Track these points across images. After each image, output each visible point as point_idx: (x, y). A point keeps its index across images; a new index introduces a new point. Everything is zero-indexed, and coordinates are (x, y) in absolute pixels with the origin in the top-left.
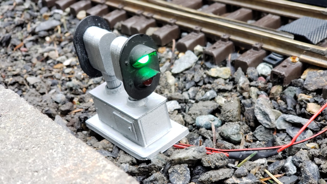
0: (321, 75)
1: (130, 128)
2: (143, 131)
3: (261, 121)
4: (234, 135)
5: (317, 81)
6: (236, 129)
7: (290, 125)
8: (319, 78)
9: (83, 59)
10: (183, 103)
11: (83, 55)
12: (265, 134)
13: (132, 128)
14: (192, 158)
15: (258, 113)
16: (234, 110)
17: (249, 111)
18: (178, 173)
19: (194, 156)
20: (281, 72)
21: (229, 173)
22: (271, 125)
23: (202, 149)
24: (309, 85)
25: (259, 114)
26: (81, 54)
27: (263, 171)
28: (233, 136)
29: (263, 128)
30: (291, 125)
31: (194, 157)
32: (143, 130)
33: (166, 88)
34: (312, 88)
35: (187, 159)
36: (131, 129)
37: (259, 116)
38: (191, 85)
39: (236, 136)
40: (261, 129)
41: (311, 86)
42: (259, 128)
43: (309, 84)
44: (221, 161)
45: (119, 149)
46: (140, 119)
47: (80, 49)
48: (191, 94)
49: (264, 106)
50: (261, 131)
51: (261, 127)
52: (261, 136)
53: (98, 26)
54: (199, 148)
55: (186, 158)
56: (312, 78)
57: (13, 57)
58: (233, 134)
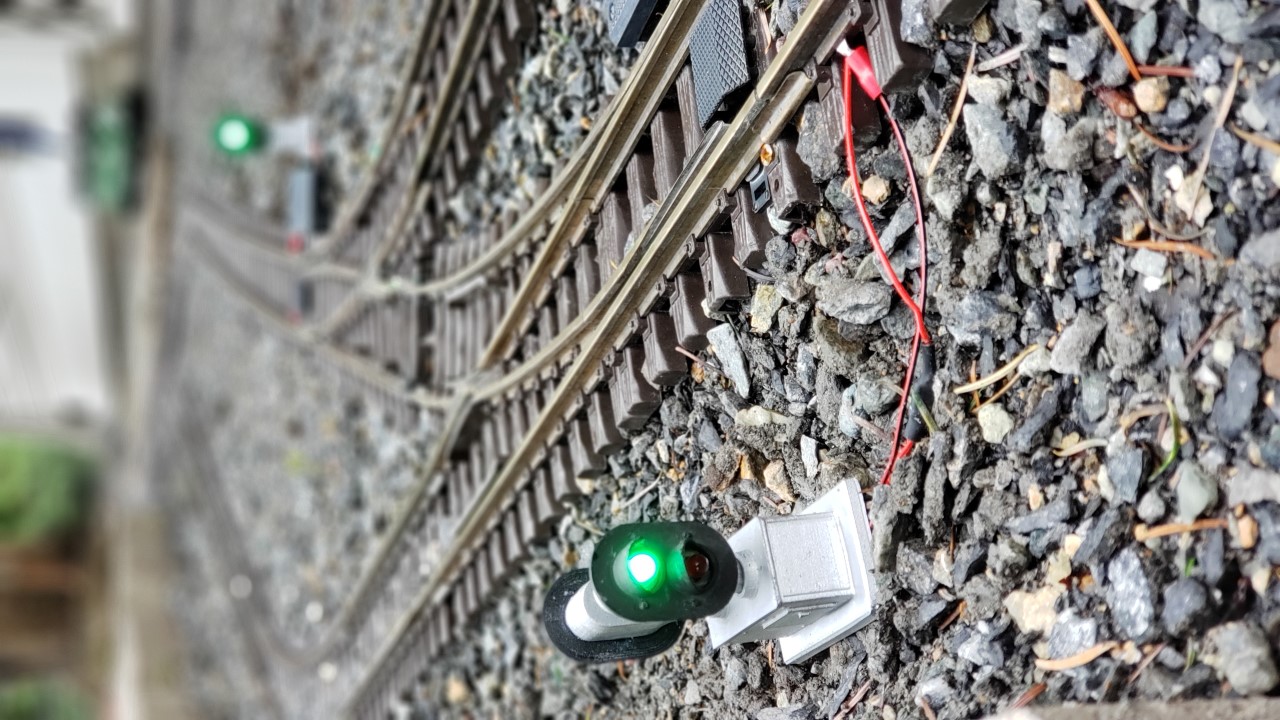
0: (812, 128)
1: (800, 615)
2: (815, 592)
3: (870, 318)
4: (881, 394)
5: (820, 144)
6: (868, 388)
7: (900, 255)
8: (817, 136)
9: (632, 650)
10: (811, 423)
11: (621, 649)
12: (904, 319)
13: (802, 611)
14: (891, 528)
15: (852, 318)
16: (836, 359)
17: (845, 329)
18: (910, 573)
19: (888, 521)
20: (785, 206)
21: (938, 473)
22: (883, 306)
23: (880, 497)
24: (826, 168)
25: (853, 315)
26: (619, 652)
27: (956, 398)
28: (884, 397)
29: (888, 319)
30: (901, 251)
31: (891, 522)
32: (811, 593)
33: (772, 437)
34: (833, 163)
35: (890, 539)
36: (804, 614)
37: (857, 318)
38: (779, 381)
39: (885, 390)
40: (889, 323)
41: (829, 164)
42: (886, 326)
43: (822, 166)
44: (907, 479)
45: (854, 635)
46: (782, 595)
47: (608, 654)
48: (795, 397)
49: (838, 304)
50: (894, 325)
51: (885, 323)
52: (905, 328)
53: (569, 597)
54: (876, 503)
55: (887, 540)
56: (811, 153)
57: (639, 692)
58: (880, 397)
